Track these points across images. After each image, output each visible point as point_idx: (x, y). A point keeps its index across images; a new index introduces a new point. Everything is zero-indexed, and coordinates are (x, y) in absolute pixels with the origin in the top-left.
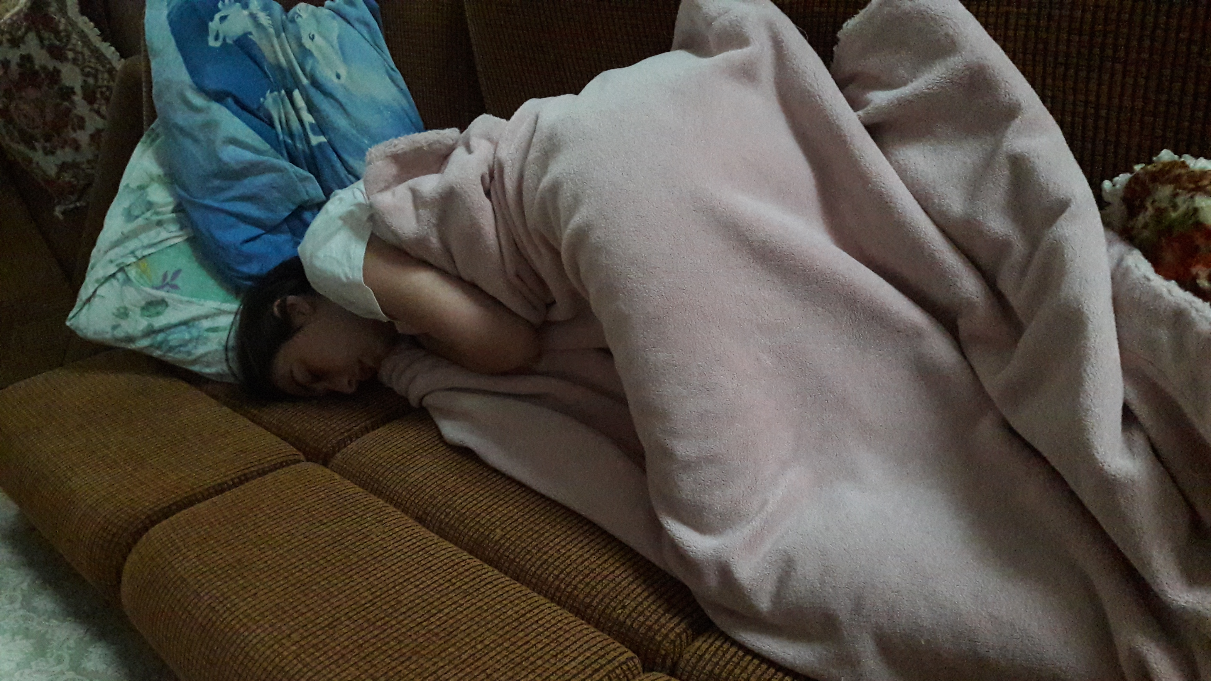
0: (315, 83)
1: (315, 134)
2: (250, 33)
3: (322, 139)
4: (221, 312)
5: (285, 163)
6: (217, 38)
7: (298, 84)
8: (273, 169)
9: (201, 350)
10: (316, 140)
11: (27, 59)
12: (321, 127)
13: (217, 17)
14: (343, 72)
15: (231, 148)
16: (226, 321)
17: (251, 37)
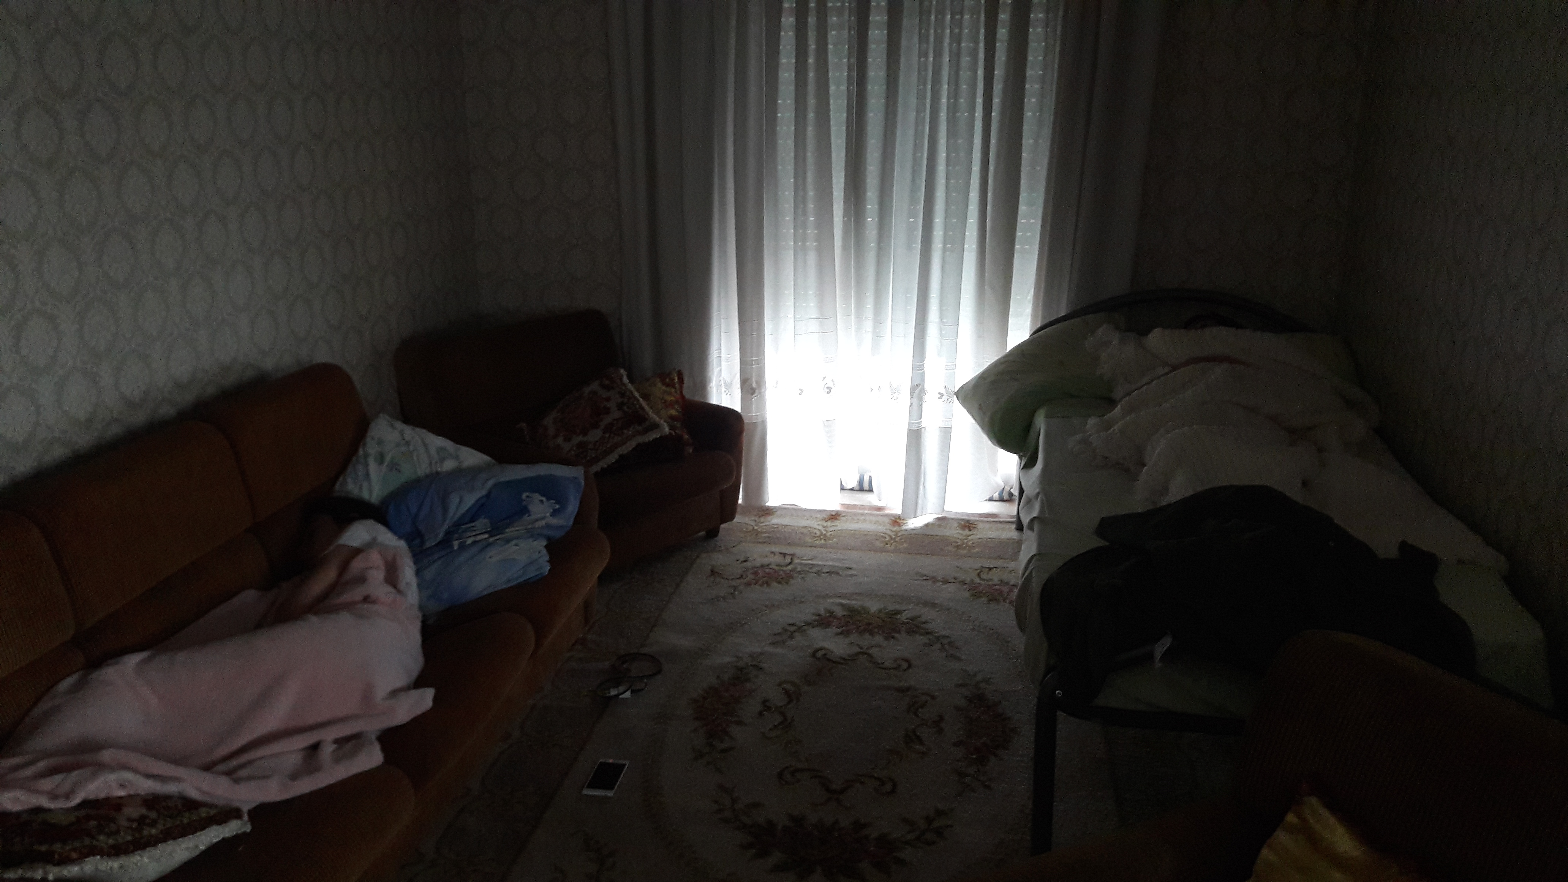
0: (489, 545)
1: (460, 543)
2: (530, 515)
3: (456, 548)
4: (371, 493)
5: (445, 527)
6: (528, 497)
7: (491, 536)
8: (444, 520)
9: (349, 480)
10: (456, 544)
11: (607, 411)
12: (463, 547)
13: (544, 499)
14: (493, 559)
15: (458, 500)
16: (366, 495)
17: (527, 515)
